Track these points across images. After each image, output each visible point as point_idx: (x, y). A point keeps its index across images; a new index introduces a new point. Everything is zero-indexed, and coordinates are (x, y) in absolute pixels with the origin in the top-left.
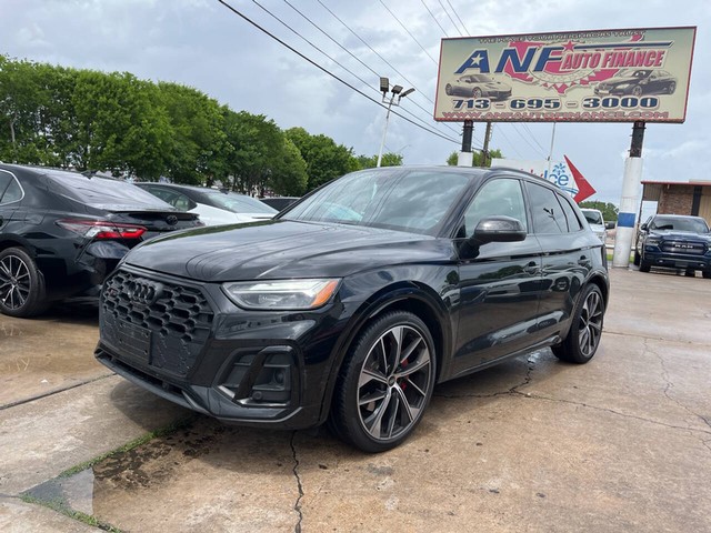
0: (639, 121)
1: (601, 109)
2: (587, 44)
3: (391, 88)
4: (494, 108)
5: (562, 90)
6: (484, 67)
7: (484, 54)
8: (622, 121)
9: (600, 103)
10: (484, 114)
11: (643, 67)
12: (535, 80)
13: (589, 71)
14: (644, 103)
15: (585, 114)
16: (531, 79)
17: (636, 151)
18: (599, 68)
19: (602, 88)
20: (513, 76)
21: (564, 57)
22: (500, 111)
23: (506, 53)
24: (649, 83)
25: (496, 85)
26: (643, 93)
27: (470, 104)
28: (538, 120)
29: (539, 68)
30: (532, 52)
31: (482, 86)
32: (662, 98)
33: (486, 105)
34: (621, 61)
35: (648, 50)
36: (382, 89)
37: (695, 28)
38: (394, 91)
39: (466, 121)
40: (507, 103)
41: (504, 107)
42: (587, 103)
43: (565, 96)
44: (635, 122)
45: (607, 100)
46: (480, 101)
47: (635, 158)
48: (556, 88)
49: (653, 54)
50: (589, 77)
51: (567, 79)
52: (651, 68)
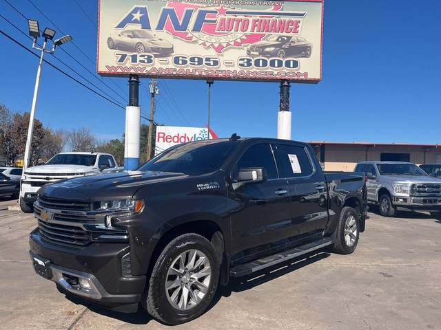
0: (285, 80)
1: (254, 69)
2: (236, 10)
4: (159, 65)
5: (219, 49)
6: (145, 23)
7: (143, 11)
9: (253, 62)
10: (148, 69)
11: (284, 34)
12: (194, 39)
13: (240, 34)
14: (288, 64)
15: (242, 72)
16: (190, 38)
17: (285, 106)
18: (249, 32)
19: (253, 51)
20: (174, 34)
21: (218, 23)
22: (164, 67)
24: (291, 47)
25: (158, 42)
26: (287, 55)
27: (134, 59)
28: (200, 77)
29: (197, 28)
30: (189, 13)
31: (145, 41)
32: (301, 60)
33: (150, 61)
34: (267, 27)
35: (287, 19)
36: (31, 33)
38: (46, 37)
39: (131, 75)
40: (171, 59)
41: (168, 64)
42: (242, 62)
43: (223, 55)
44: (282, 81)
45: (259, 60)
46: (143, 56)
47: (285, 112)
48: (214, 47)
49: (291, 22)
50: (242, 39)
51: (223, 41)
52: (291, 34)
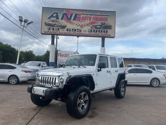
0: (103, 37)
2: (87, 14)
5: (82, 26)
6: (57, 17)
8: (99, 37)
9: (93, 31)
10: (58, 32)
11: (103, 22)
12: (73, 23)
13: (88, 21)
14: (104, 32)
15: (89, 34)
16: (72, 23)
17: (103, 45)
18: (91, 21)
19: (93, 27)
20: (67, 21)
21: (81, 18)
22: (63, 32)
23: (64, 14)
24: (105, 26)
25: (61, 24)
26: (104, 29)
27: (53, 29)
29: (74, 19)
30: (72, 15)
31: (57, 23)
32: (108, 30)
33: (58, 30)
34: (97, 19)
35: (104, 17)
36: (20, 20)
37: (115, 12)
38: (25, 22)
39: (52, 35)
40: (65, 29)
41: (65, 31)
42: (89, 31)
43: (83, 28)
45: (95, 30)
46: (57, 28)
47: (103, 47)
48: (80, 26)
50: (89, 23)
51: (83, 23)
52: (105, 22)
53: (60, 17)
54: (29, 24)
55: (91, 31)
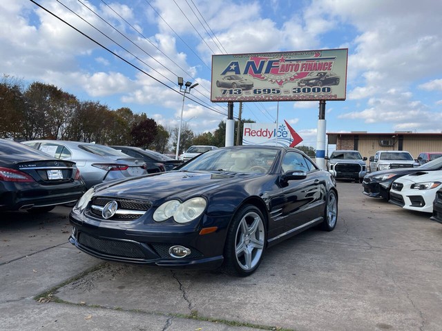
0: (322, 100)
1: (302, 94)
2: (291, 59)
3: (184, 83)
4: (244, 94)
5: (281, 83)
6: (237, 71)
7: (236, 64)
8: (314, 100)
9: (301, 90)
10: (239, 97)
11: (322, 71)
12: (266, 78)
13: (293, 73)
14: (324, 90)
15: (294, 96)
16: (263, 78)
17: (323, 118)
18: (299, 71)
19: (302, 83)
20: (254, 76)
21: (280, 67)
22: (248, 96)
23: (249, 63)
24: (326, 79)
25: (245, 81)
26: (323, 85)
27: (231, 92)
28: (269, 100)
29: (267, 72)
30: (263, 63)
31: (237, 81)
32: (332, 87)
33: (240, 93)
34: (310, 68)
35: (324, 62)
36: (179, 84)
37: (347, 49)
38: (187, 85)
39: (229, 102)
40: (252, 91)
41: (250, 94)
42: (294, 90)
43: (283, 87)
44: (320, 100)
45: (305, 89)
46: (236, 90)
47: (322, 120)
48: (277, 82)
49: (326, 64)
50: (294, 76)
51: (283, 78)
52: (326, 71)
53: (242, 69)
54: (192, 87)
55: (299, 91)
